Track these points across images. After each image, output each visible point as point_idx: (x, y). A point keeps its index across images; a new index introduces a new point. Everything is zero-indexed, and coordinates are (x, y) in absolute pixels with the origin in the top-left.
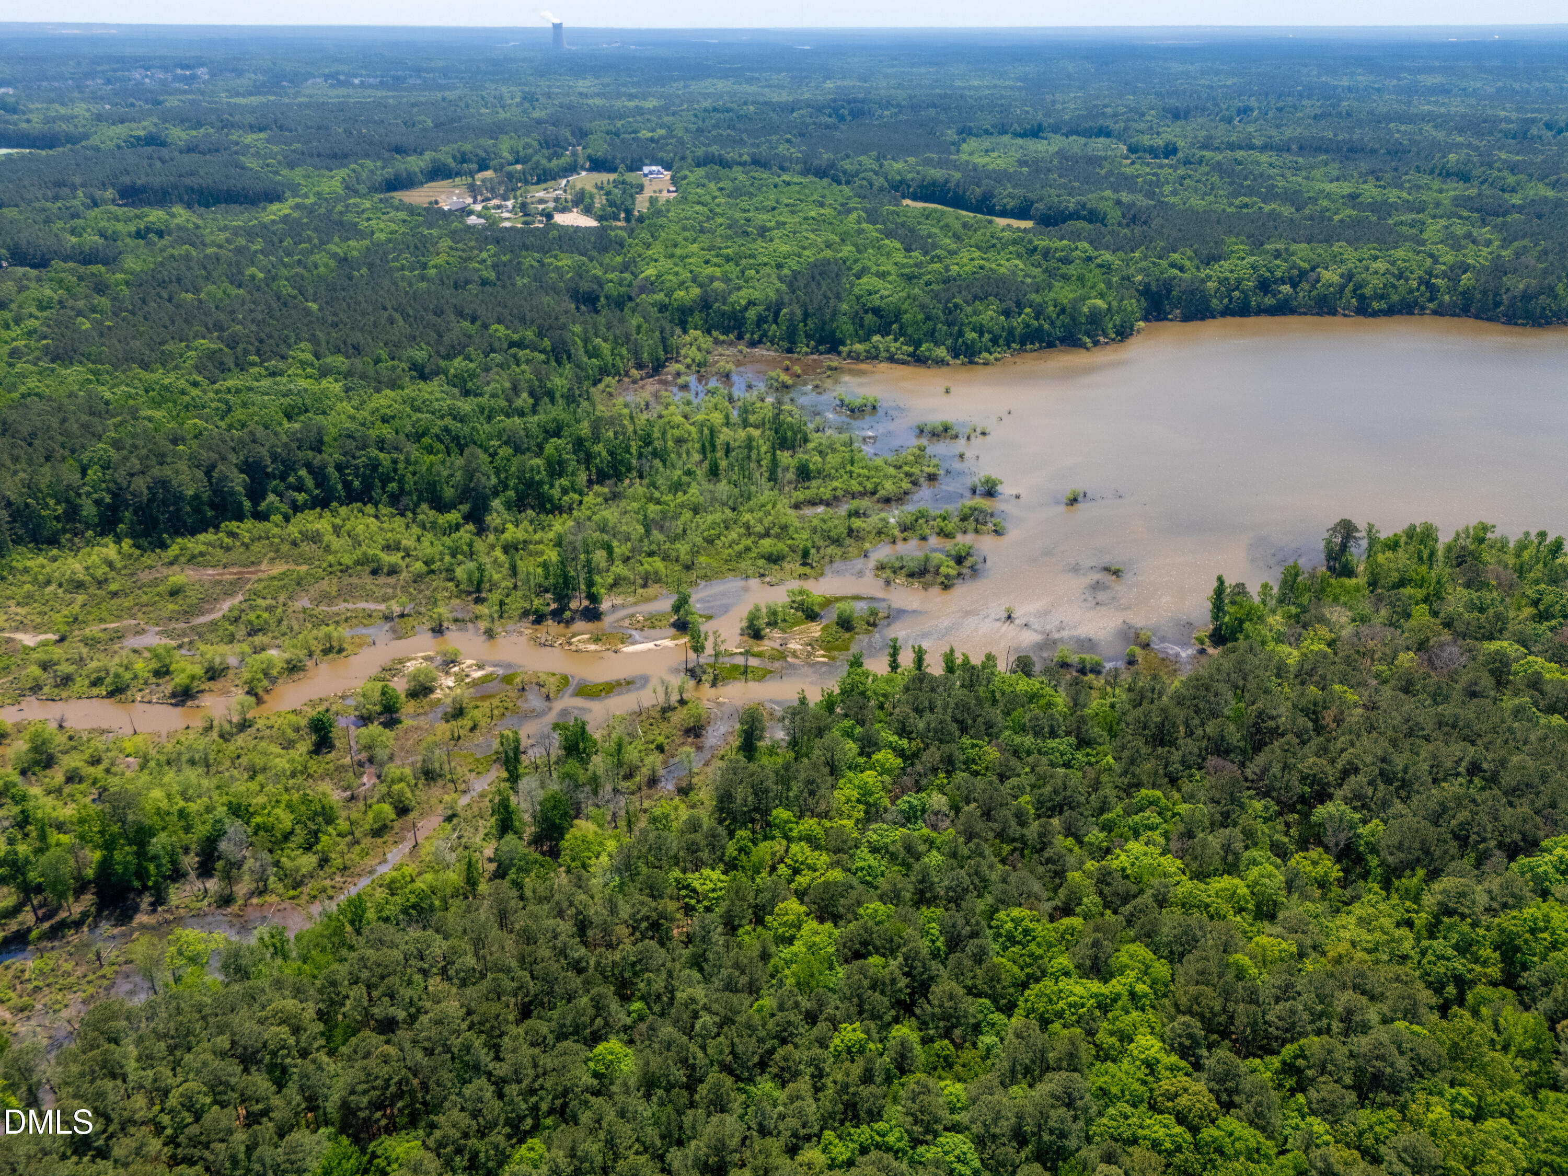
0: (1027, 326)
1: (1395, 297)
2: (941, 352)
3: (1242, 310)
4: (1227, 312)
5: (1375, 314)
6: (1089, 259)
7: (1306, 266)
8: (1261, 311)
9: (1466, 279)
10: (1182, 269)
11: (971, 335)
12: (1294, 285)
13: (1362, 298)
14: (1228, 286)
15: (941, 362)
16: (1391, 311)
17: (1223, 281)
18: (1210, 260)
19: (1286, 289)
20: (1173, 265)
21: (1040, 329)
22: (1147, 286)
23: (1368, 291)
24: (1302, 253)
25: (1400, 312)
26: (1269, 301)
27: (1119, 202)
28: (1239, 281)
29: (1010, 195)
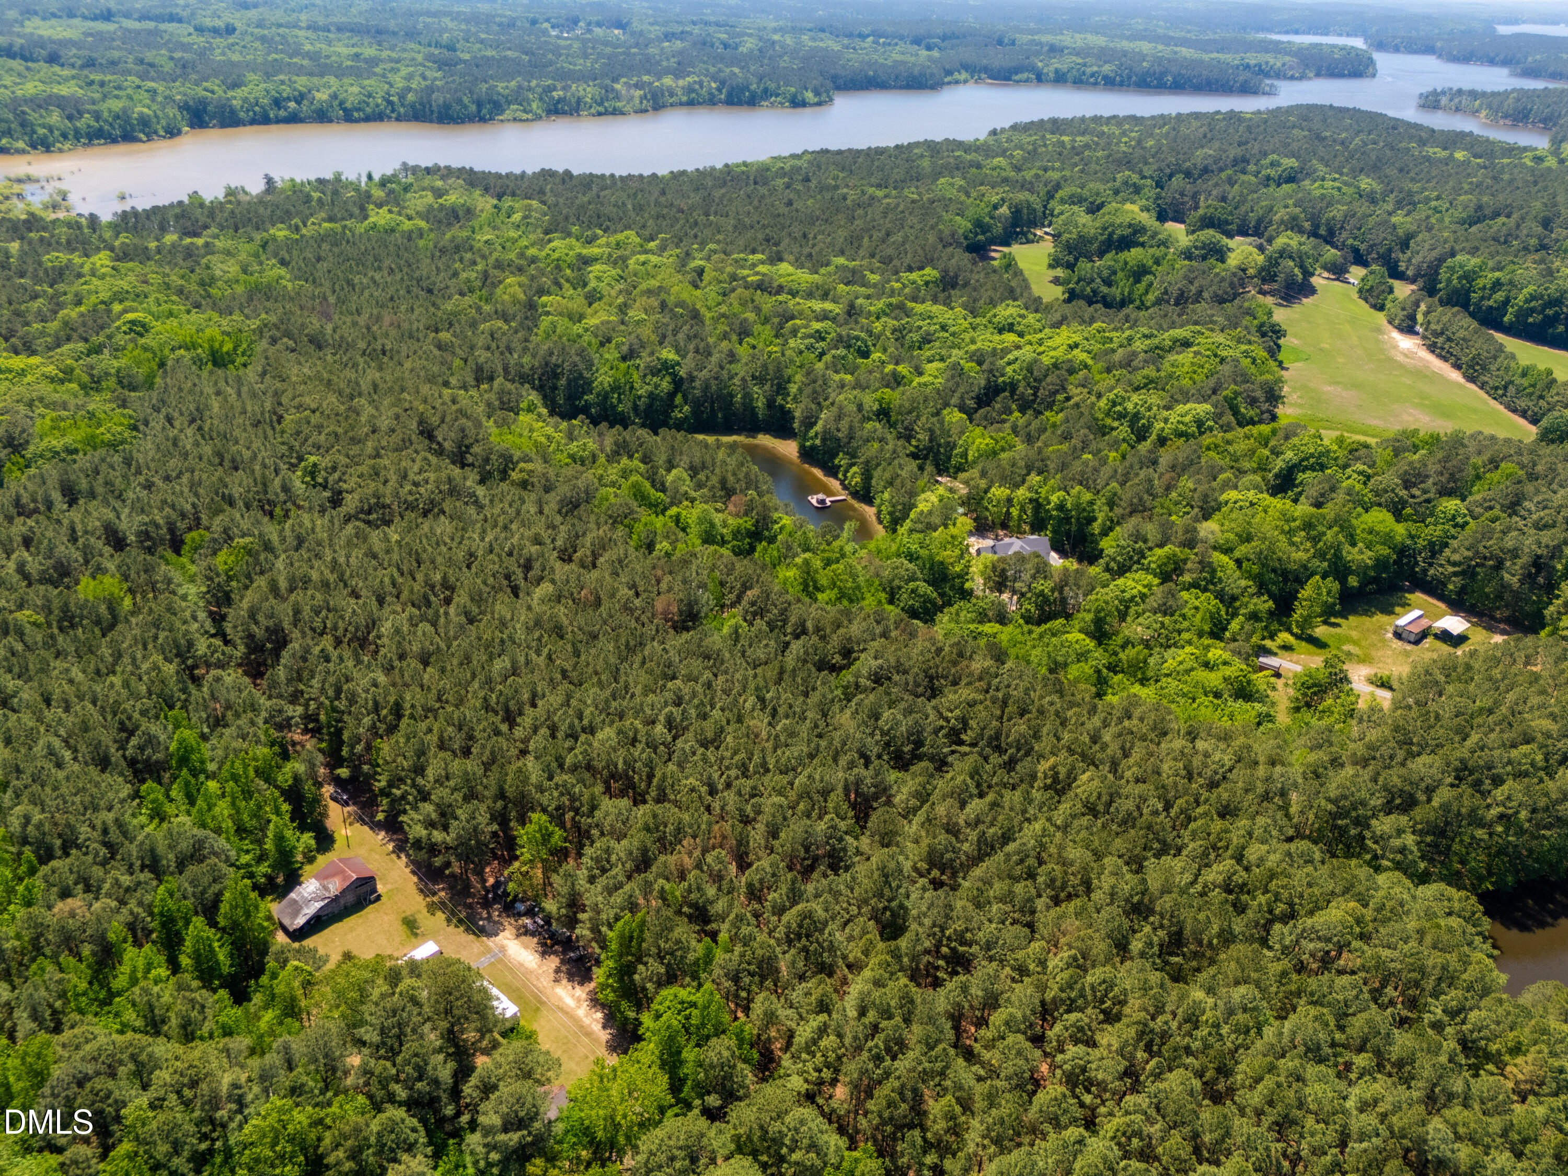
0: (89, 126)
1: (368, 110)
2: (21, 144)
3: (263, 119)
4: (253, 122)
5: (357, 121)
6: (139, 87)
7: (303, 90)
8: (278, 121)
9: (410, 97)
10: (213, 92)
11: (41, 131)
12: (298, 103)
13: (345, 110)
14: (248, 105)
15: (23, 152)
16: (367, 119)
17: (245, 100)
18: (235, 85)
19: (292, 105)
20: (206, 90)
21: (101, 129)
22: (186, 103)
23: (348, 105)
24: (302, 82)
25: (375, 120)
26: (282, 113)
27: (172, 58)
28: (257, 99)
29: (75, 56)
